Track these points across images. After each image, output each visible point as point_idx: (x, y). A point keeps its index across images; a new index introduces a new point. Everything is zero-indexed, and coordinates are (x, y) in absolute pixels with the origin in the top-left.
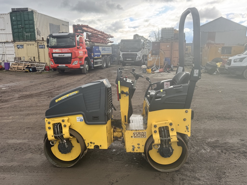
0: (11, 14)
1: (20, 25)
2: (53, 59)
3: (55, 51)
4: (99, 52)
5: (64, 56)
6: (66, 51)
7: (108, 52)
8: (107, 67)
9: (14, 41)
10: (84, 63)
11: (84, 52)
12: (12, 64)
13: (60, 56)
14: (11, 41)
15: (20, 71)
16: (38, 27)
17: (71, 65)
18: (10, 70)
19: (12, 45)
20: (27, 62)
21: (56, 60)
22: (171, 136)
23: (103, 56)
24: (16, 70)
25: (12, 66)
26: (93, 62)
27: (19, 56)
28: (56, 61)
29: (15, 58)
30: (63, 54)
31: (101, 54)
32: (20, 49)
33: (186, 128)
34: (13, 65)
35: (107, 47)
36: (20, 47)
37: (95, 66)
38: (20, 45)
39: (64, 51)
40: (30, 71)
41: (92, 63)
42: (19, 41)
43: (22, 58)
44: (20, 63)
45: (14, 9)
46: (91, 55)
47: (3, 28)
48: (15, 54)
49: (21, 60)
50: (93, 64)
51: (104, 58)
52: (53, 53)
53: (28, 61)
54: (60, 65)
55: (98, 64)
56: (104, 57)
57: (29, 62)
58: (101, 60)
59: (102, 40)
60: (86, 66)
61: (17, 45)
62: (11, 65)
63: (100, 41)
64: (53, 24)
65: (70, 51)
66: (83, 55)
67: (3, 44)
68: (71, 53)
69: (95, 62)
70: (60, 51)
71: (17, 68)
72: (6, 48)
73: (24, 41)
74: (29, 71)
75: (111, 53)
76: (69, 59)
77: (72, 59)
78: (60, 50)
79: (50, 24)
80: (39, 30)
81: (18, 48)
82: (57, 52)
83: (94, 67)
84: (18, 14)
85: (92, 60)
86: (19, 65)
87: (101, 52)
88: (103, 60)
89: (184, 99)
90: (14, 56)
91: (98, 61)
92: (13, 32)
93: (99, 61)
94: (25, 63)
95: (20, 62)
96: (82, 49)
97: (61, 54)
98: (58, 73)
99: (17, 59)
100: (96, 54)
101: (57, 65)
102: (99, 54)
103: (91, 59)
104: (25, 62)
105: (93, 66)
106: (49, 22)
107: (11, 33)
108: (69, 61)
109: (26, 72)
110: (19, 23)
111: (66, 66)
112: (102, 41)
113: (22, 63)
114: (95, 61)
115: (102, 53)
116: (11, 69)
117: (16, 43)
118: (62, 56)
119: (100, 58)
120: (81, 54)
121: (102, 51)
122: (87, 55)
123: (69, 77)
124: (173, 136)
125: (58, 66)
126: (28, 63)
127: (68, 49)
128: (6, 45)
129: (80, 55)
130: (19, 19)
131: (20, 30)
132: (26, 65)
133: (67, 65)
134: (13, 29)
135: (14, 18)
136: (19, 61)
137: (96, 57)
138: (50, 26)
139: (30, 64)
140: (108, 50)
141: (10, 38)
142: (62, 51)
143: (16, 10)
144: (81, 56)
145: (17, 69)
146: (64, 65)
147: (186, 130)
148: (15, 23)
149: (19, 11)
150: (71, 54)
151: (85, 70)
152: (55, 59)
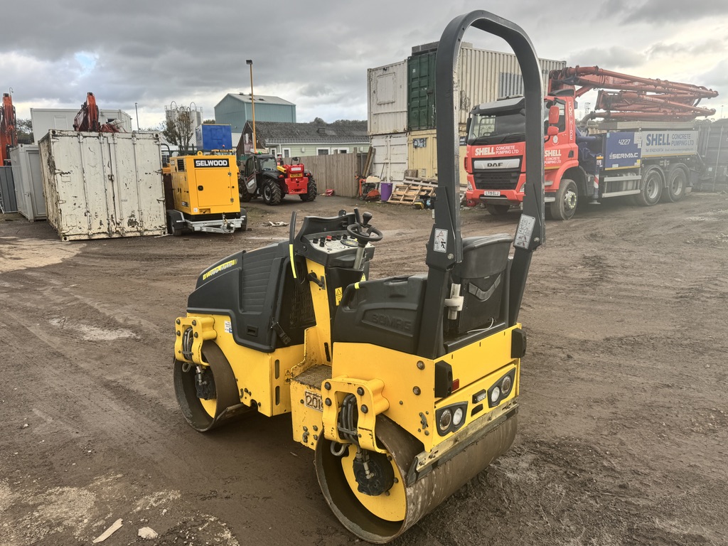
0: (410, 60)
1: (425, 86)
2: (472, 176)
3: (480, 151)
4: (633, 148)
5: (501, 167)
6: (506, 152)
7: (676, 147)
8: (664, 198)
9: (409, 129)
10: (560, 186)
11: (562, 151)
12: (397, 187)
13: (492, 167)
14: (402, 131)
15: (408, 205)
16: (464, 89)
17: (515, 192)
18: (389, 201)
19: (403, 139)
20: (428, 182)
21: (479, 178)
22: (360, 428)
23: (647, 162)
24: (401, 202)
25: (395, 191)
26: (601, 182)
27: (415, 168)
28: (479, 181)
29: (406, 173)
30: (497, 162)
31: (639, 155)
32: (419, 148)
33: (420, 419)
34: (398, 189)
35: (671, 133)
36: (419, 144)
37: (605, 195)
38: (420, 139)
39: (502, 153)
40: (426, 207)
41: (596, 186)
42: (419, 130)
43: (419, 171)
44: (414, 185)
45: (418, 47)
46: (595, 160)
47: (391, 100)
48: (406, 161)
49: (417, 176)
50: (601, 190)
51: (655, 169)
52: (474, 160)
53: (431, 181)
54: (487, 193)
55: (621, 190)
56: (655, 166)
57: (433, 183)
58: (639, 177)
59: (662, 110)
60: (567, 195)
61: (415, 140)
62: (393, 189)
63: (657, 112)
64: (511, 75)
65: (517, 152)
66: (560, 161)
67: (388, 139)
68: (520, 157)
69: (608, 182)
70: (493, 153)
71: (405, 196)
72: (392, 147)
73: (429, 127)
74: (423, 207)
75: (694, 152)
76: (513, 175)
77: (521, 175)
78: (493, 148)
79: (501, 76)
80: (468, 96)
81: (416, 147)
82: (486, 154)
83: (600, 199)
84: (423, 60)
85: (597, 176)
86: (410, 189)
87: (639, 151)
88: (647, 176)
89: (410, 323)
90: (405, 167)
91: (623, 181)
92: (409, 107)
93: (627, 181)
94: (423, 186)
95: (413, 182)
96: (560, 142)
97: (492, 162)
98: (488, 213)
99: (410, 174)
100: (615, 156)
101: (480, 191)
102: (631, 155)
103: (593, 173)
104: (424, 182)
105: (596, 196)
106: (501, 71)
107: (406, 110)
108: (512, 181)
109: (418, 207)
110: (424, 82)
111: (501, 196)
112: (664, 111)
113: (417, 185)
114: (607, 179)
115: (643, 154)
116: (392, 199)
117: (413, 133)
118: (495, 167)
119: (635, 171)
120: (551, 159)
121: (648, 145)
122: (575, 162)
123: (505, 226)
124: (363, 429)
125: (483, 195)
126: (430, 184)
127: (514, 147)
128: (394, 141)
129: (549, 162)
130: (424, 73)
131: (424, 101)
132: (423, 191)
133: (506, 192)
134: (410, 99)
135: (414, 71)
136: (411, 180)
137: (615, 167)
138: (501, 82)
139: (432, 189)
140: (678, 143)
141: (402, 123)
142: (497, 152)
143: (420, 50)
144: (552, 165)
145: (404, 200)
146: (498, 193)
147: (420, 426)
148: (415, 83)
149: (426, 52)
150: (518, 160)
151: (561, 206)
152: (478, 175)
